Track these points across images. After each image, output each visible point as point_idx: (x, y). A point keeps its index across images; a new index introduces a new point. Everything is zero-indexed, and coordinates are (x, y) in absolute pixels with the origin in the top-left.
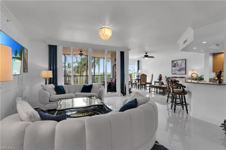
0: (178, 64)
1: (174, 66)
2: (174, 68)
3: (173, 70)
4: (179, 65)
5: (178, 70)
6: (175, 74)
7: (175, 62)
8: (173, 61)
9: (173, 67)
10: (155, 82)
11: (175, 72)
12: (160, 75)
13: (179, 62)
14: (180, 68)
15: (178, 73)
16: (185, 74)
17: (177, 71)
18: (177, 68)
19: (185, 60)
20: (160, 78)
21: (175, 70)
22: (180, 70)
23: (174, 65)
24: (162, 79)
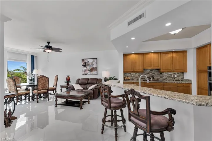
0: (89, 63)
1: (85, 66)
2: (85, 68)
3: (83, 70)
4: (90, 65)
5: (89, 70)
6: (86, 75)
7: (86, 61)
8: (83, 60)
9: (83, 66)
10: (62, 87)
11: (85, 73)
12: (68, 76)
13: (91, 61)
14: (92, 68)
15: (89, 73)
16: (97, 75)
17: (88, 72)
18: (88, 68)
19: (97, 58)
20: (68, 81)
21: (86, 70)
22: (91, 70)
23: (84, 64)
24: (70, 82)
